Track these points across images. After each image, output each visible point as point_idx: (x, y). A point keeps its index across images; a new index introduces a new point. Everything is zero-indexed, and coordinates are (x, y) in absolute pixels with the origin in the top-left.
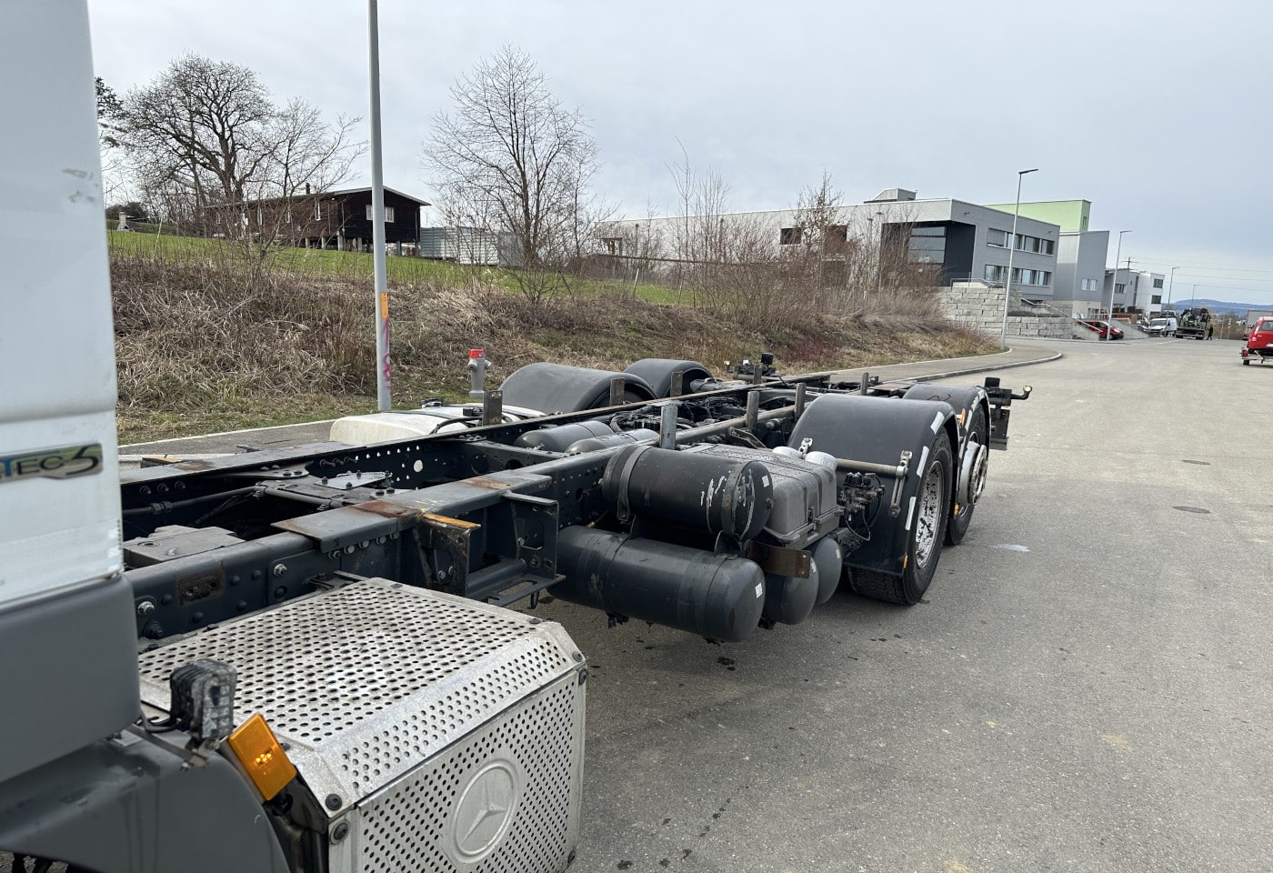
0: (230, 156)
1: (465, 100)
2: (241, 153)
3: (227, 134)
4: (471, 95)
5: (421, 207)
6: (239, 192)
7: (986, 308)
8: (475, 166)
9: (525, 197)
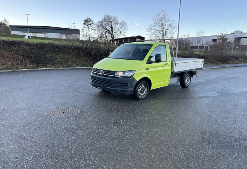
1: (154, 19)
4: (155, 18)
5: (145, 39)
6: (113, 37)
8: (155, 31)
9: (163, 36)
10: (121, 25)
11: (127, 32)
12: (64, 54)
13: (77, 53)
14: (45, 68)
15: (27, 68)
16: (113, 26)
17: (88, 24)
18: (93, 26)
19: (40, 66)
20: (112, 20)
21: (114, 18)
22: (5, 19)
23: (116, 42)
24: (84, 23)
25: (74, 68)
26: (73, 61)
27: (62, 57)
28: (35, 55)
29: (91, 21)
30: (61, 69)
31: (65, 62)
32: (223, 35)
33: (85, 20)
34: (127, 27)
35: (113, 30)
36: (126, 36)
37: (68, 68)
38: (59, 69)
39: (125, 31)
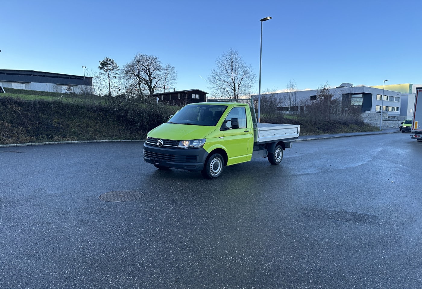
1: (219, 64)
3: (150, 76)
4: (221, 63)
5: (206, 94)
6: (153, 91)
7: (377, 119)
8: (222, 82)
9: (235, 90)
10: (166, 71)
11: (175, 83)
12: (80, 119)
13: (102, 116)
14: (52, 142)
15: (20, 142)
16: (152, 73)
17: (107, 68)
18: (117, 72)
19: (42, 139)
20: (150, 62)
21: (154, 60)
23: (158, 99)
24: (100, 67)
25: (98, 141)
26: (96, 131)
27: (77, 124)
28: (33, 121)
29: (113, 63)
30: (78, 143)
31: (82, 132)
32: (324, 89)
33: (102, 61)
34: (175, 75)
35: (152, 79)
36: (175, 89)
37: (88, 141)
38: (74, 143)
39: (173, 81)
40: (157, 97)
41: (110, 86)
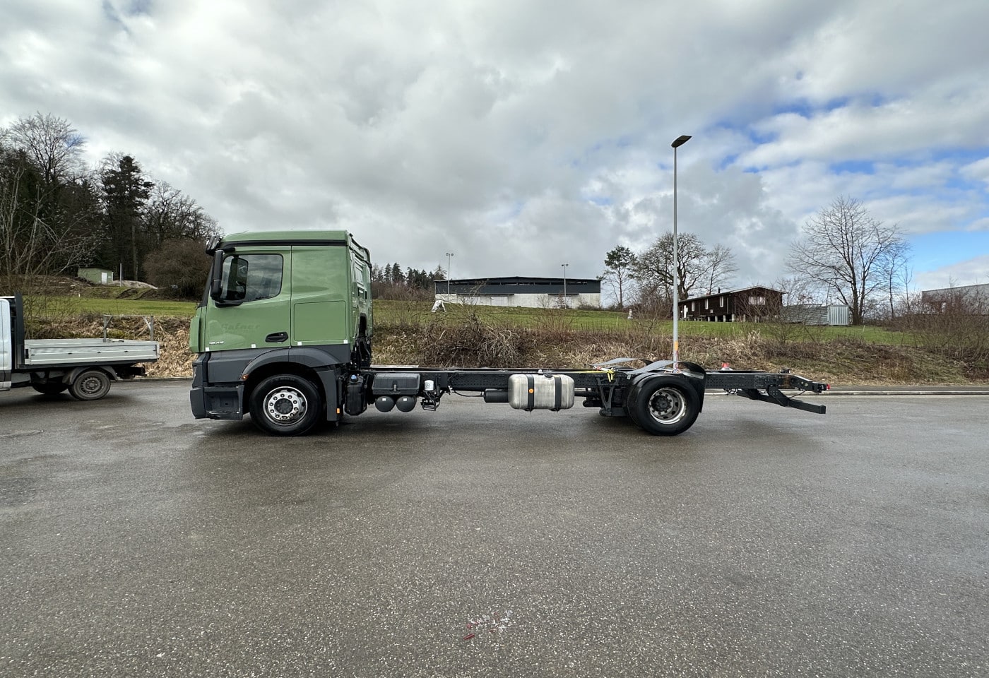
0: (682, 277)
1: (811, 232)
2: (688, 275)
3: (682, 267)
4: (815, 228)
5: (783, 295)
6: (686, 295)
8: (818, 268)
9: (854, 282)
10: (714, 258)
17: (617, 263)
18: (634, 267)
21: (690, 240)
22: (440, 267)
23: (686, 310)
24: (606, 262)
29: (628, 254)
33: (610, 252)
35: (685, 276)
39: (729, 273)
40: (685, 306)
41: (621, 291)
